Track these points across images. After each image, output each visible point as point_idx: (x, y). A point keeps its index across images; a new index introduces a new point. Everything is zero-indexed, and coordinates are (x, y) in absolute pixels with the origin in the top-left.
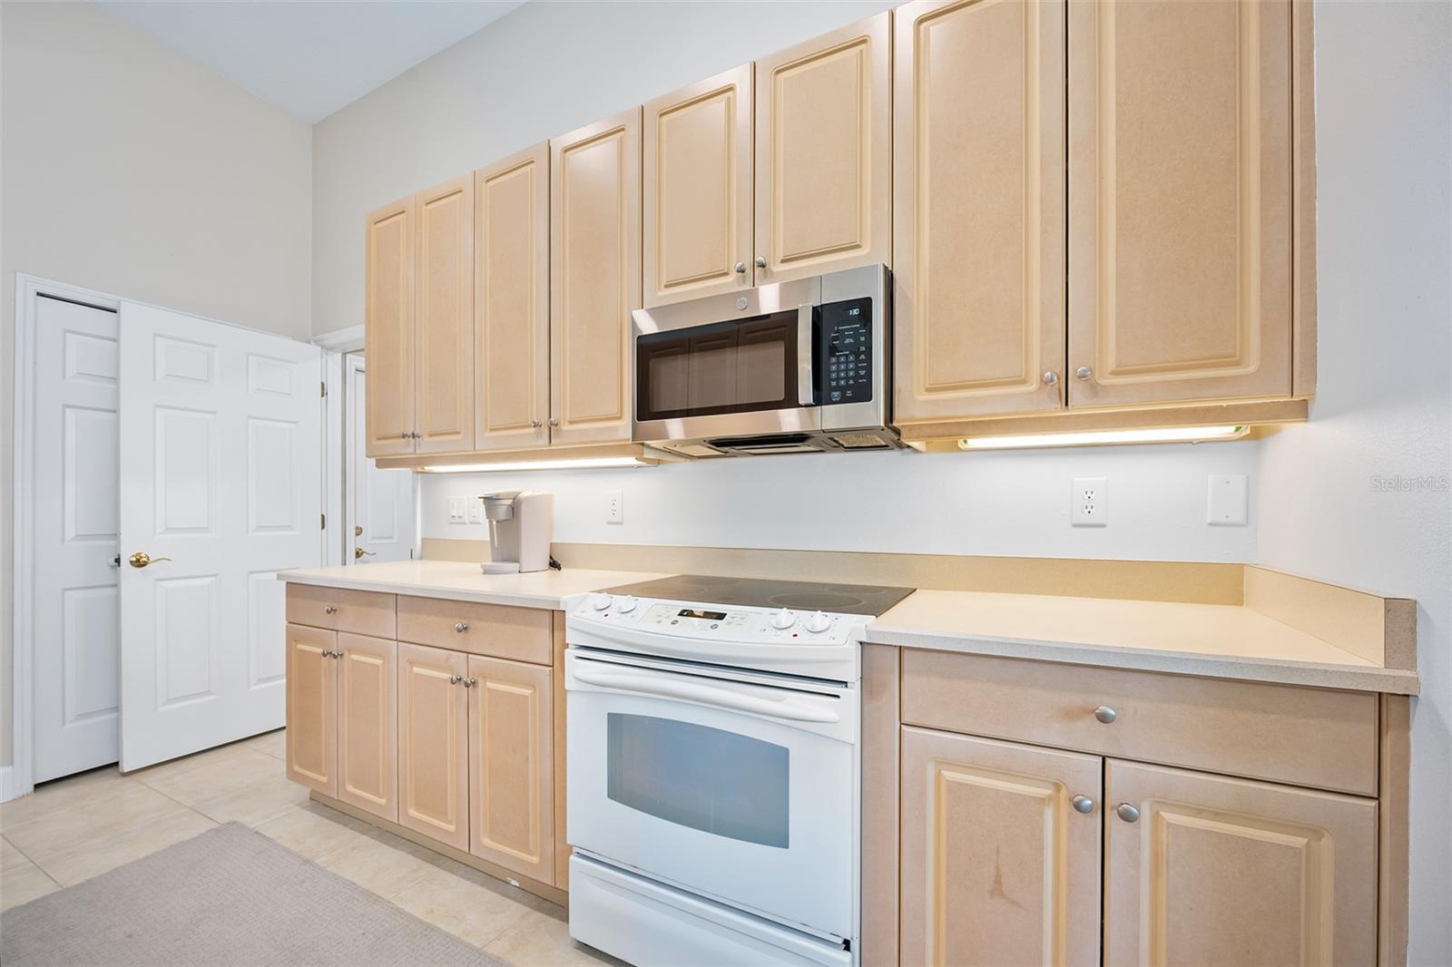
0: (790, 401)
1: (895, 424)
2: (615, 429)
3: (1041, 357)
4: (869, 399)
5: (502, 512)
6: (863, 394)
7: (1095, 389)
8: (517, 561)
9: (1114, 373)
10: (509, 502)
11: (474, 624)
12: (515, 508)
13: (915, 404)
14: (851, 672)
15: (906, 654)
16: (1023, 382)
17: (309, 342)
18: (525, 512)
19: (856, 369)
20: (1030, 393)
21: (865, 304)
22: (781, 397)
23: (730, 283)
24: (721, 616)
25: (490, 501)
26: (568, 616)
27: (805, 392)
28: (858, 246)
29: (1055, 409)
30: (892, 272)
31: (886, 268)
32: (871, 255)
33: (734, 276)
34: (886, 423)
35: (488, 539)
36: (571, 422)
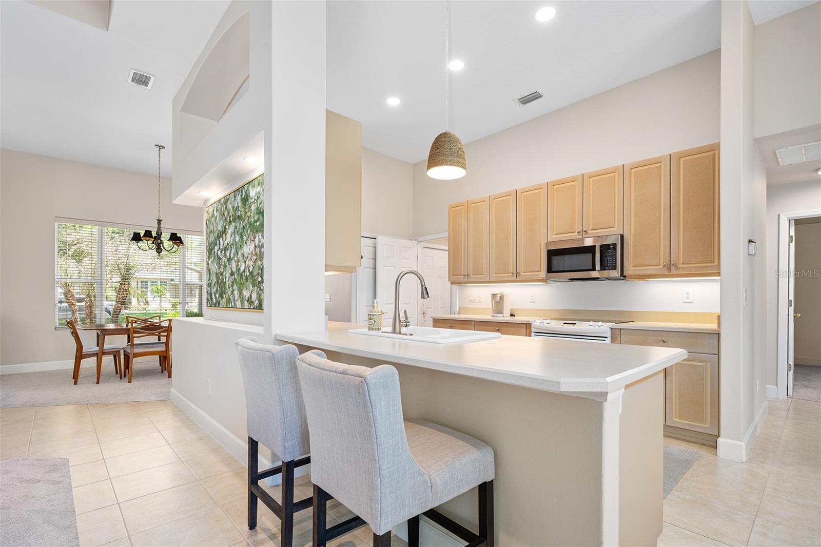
0: (594, 269)
1: (624, 275)
2: (539, 275)
3: (663, 260)
4: (616, 269)
5: (498, 299)
6: (615, 268)
7: (677, 268)
8: (502, 313)
9: (682, 264)
10: (500, 295)
11: (501, 328)
12: (502, 298)
13: (629, 270)
14: (608, 334)
15: (622, 331)
16: (659, 265)
17: (412, 240)
18: (505, 298)
19: (612, 262)
20: (660, 268)
21: (615, 245)
22: (591, 268)
23: (575, 235)
24: (575, 324)
25: (494, 295)
26: (532, 325)
27: (598, 266)
28: (614, 227)
29: (667, 272)
30: (623, 235)
31: (621, 235)
32: (617, 230)
33: (576, 233)
34: (621, 276)
35: (491, 307)
36: (524, 272)
